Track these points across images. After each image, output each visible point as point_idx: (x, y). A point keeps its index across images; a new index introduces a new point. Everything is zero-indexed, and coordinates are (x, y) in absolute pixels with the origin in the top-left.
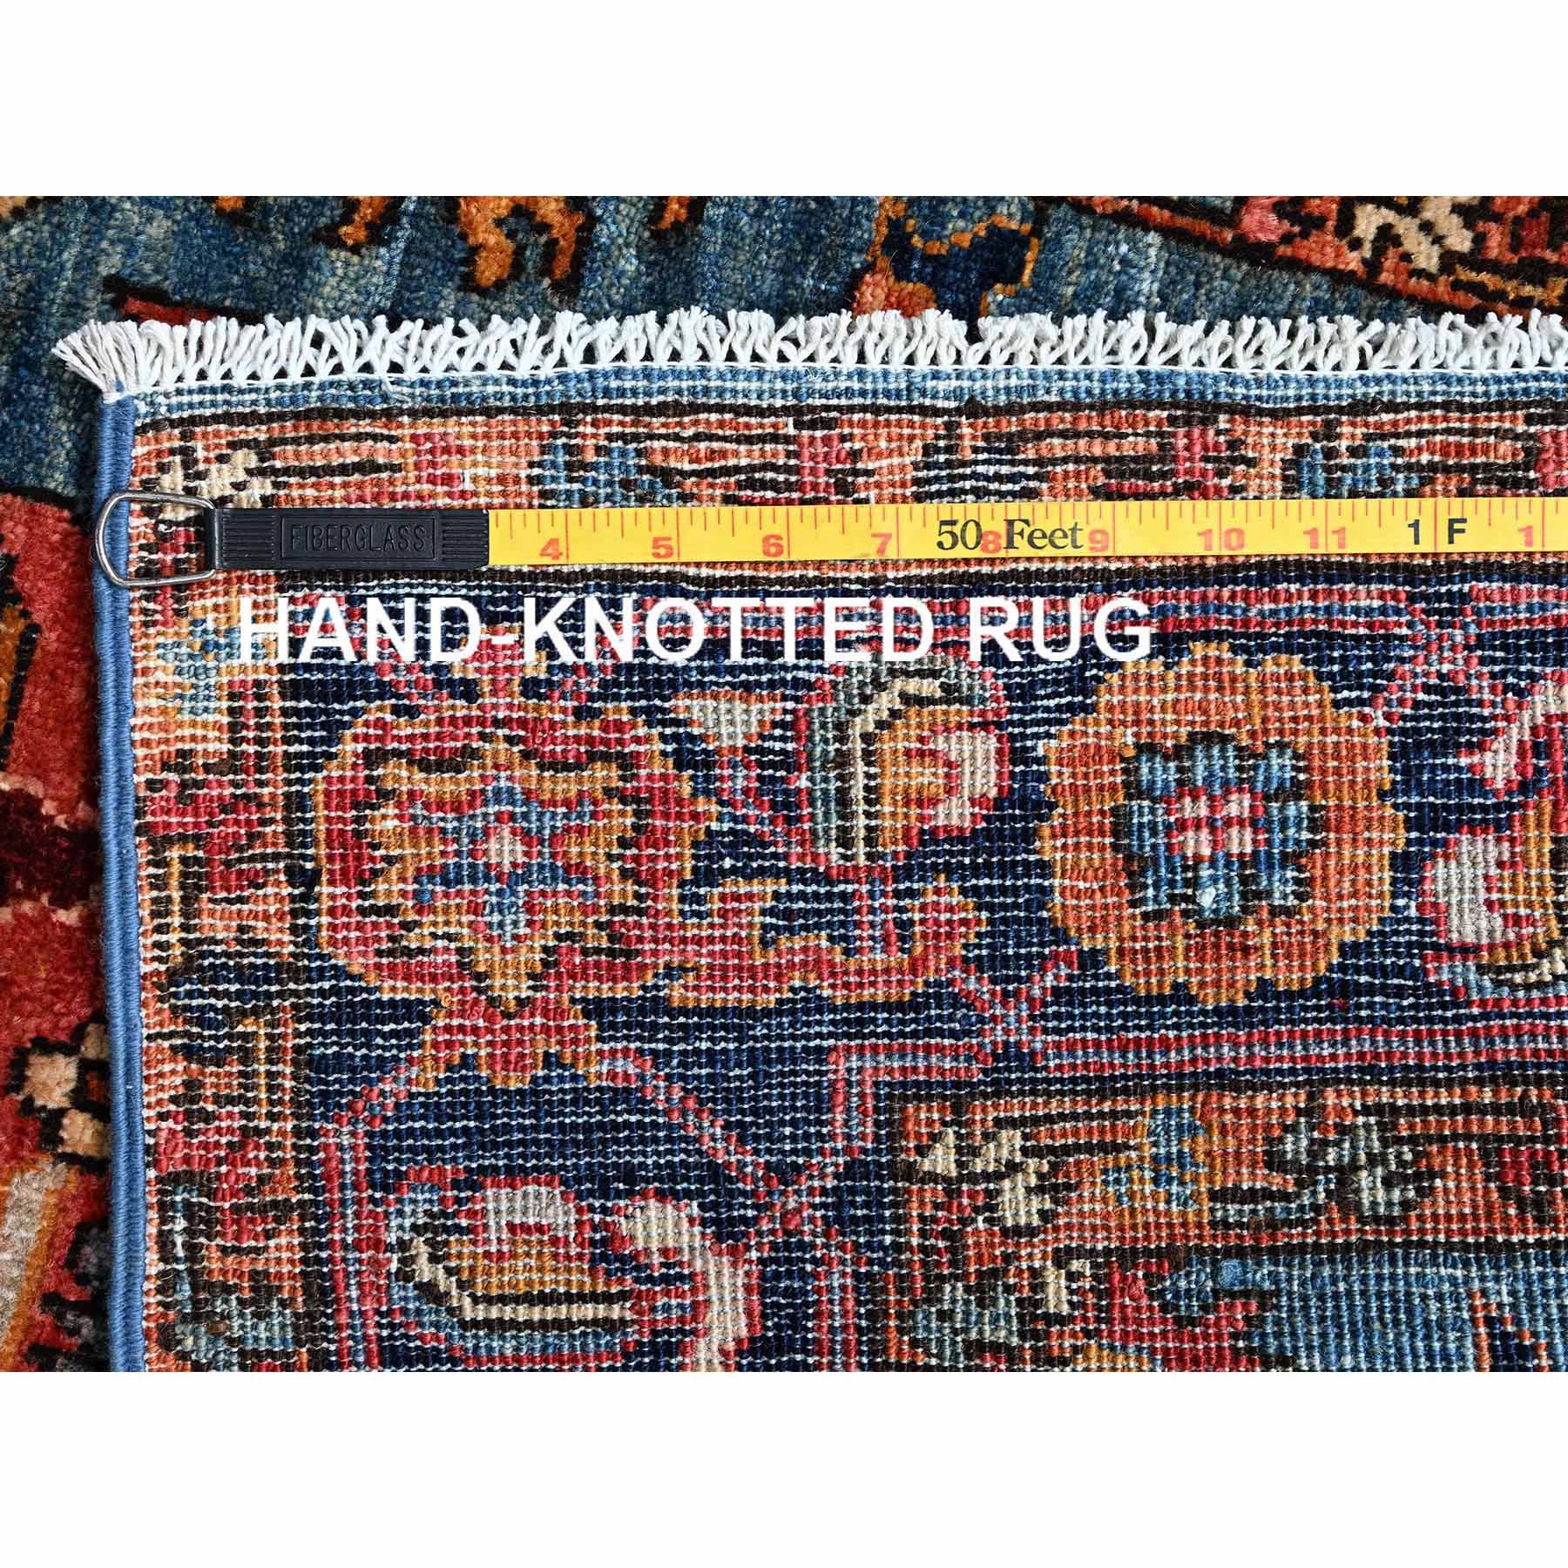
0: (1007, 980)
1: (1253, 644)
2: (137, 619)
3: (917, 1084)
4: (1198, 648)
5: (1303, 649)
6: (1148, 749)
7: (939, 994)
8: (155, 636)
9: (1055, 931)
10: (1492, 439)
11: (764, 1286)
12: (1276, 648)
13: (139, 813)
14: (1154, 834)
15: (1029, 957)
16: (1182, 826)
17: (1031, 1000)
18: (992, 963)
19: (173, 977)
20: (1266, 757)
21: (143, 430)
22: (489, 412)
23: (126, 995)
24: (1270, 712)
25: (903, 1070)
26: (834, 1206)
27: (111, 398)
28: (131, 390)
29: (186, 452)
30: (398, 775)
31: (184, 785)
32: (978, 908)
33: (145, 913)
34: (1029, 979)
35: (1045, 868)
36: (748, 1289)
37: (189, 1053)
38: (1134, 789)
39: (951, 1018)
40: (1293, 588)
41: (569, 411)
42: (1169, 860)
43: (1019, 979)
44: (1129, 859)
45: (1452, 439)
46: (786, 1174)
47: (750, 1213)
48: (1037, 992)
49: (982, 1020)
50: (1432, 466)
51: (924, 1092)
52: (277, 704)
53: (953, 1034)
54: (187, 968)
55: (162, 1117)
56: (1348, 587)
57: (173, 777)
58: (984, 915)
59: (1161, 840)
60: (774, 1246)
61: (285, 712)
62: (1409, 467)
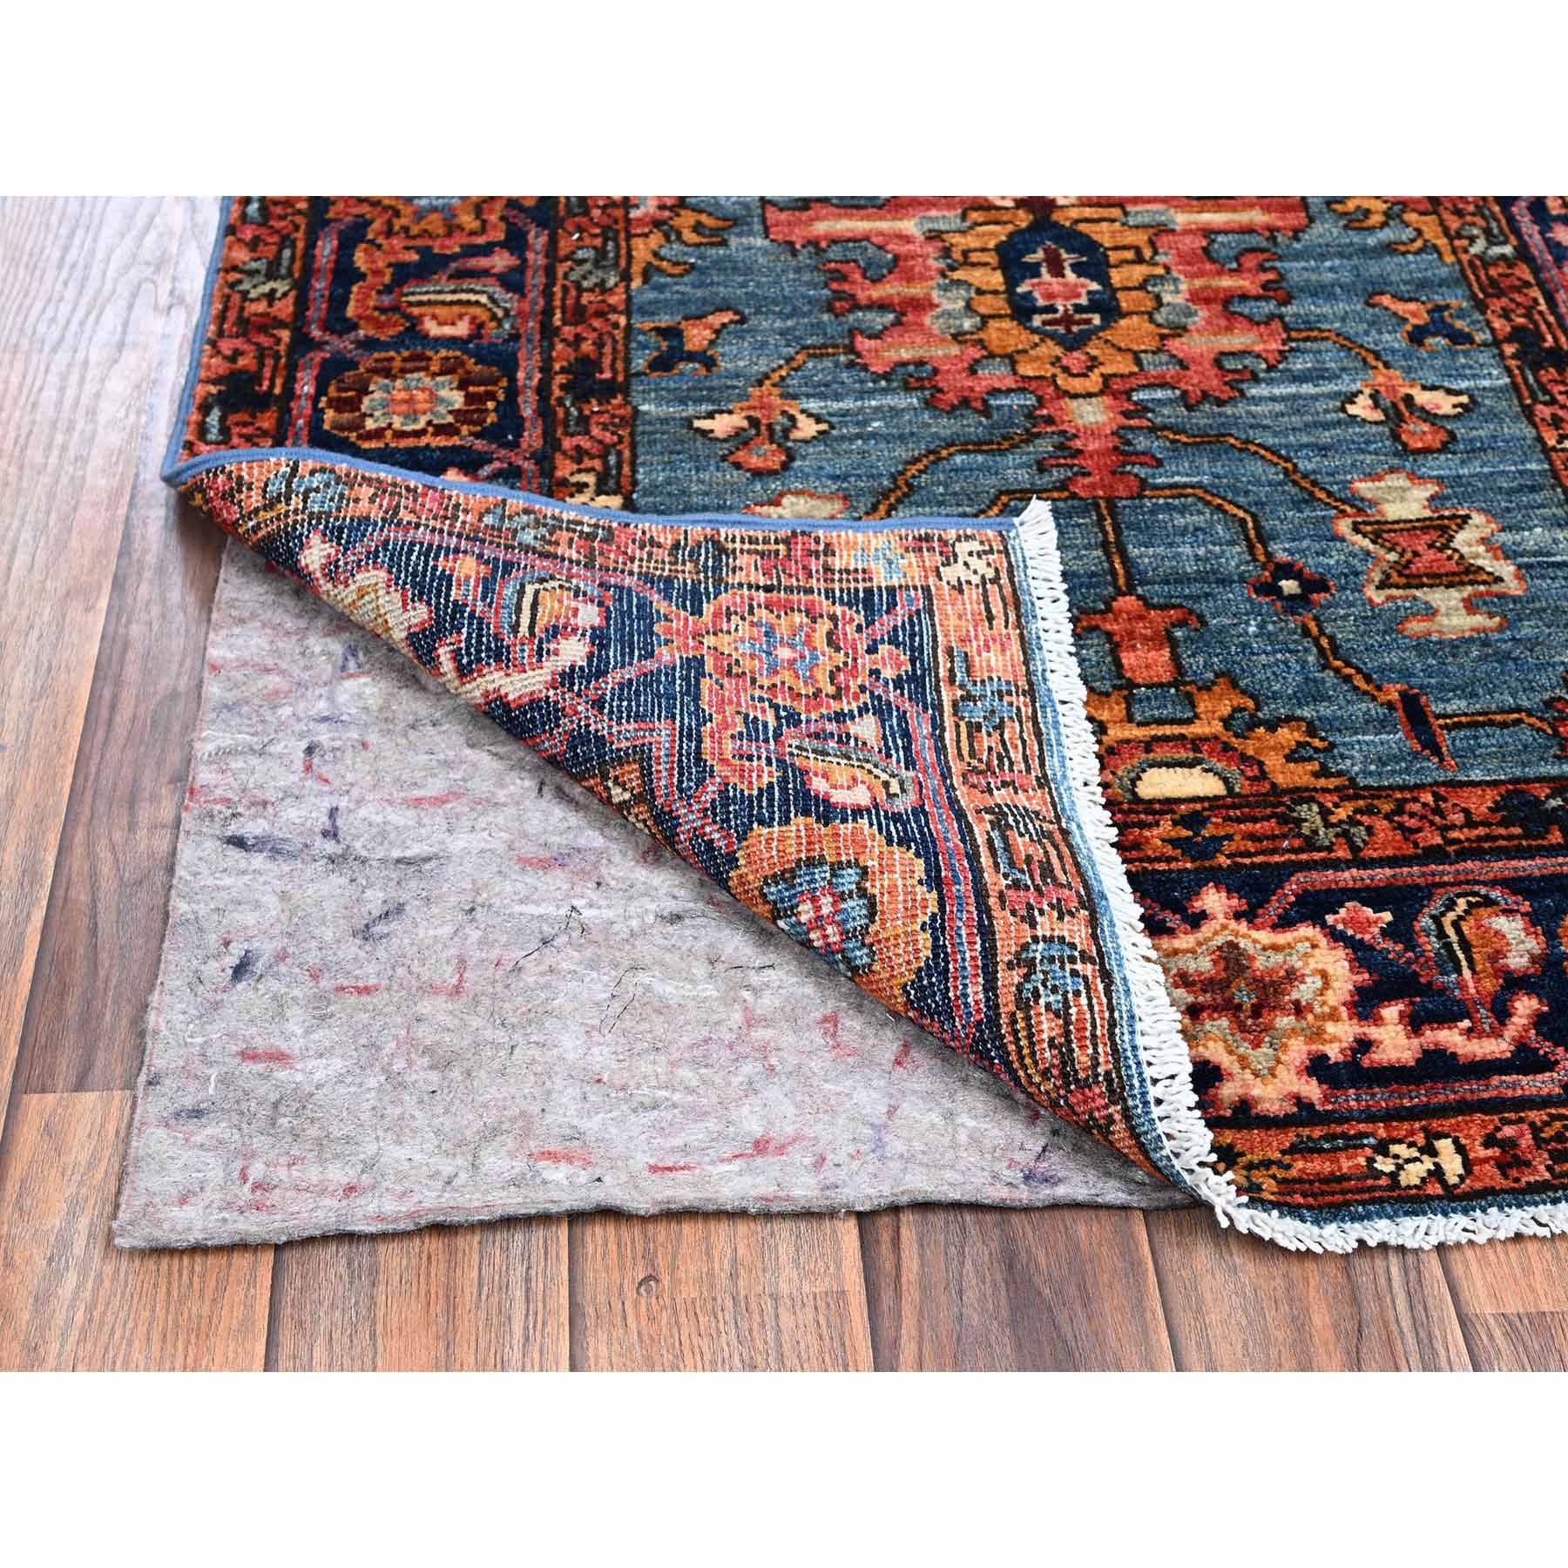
0: (714, 808)
1: (937, 926)
2: (903, 532)
3: (650, 766)
4: (934, 894)
5: (936, 956)
6: (864, 872)
7: (705, 773)
8: (895, 540)
9: (745, 833)
10: (1090, 1051)
11: (534, 703)
12: (936, 939)
13: (803, 533)
14: (809, 882)
15: (728, 820)
16: (814, 900)
17: (703, 827)
18: (725, 798)
19: (716, 543)
20: (863, 945)
21: (1001, 534)
22: (1026, 663)
23: (710, 521)
24: (892, 941)
25: (659, 758)
26: (580, 733)
27: (1016, 521)
28: (1020, 529)
29: (991, 551)
30: (824, 626)
31: (817, 552)
32: (760, 790)
33: (751, 533)
34: (715, 822)
35: (786, 820)
36: (532, 693)
37: (676, 546)
38: (836, 868)
39: (689, 780)
40: (978, 947)
41: (1031, 692)
42: (795, 895)
43: (715, 815)
44: (792, 870)
45: (1088, 1025)
46: (599, 704)
47: (576, 688)
48: (708, 829)
49: (689, 797)
50: (1068, 1015)
51: (646, 774)
52: (861, 586)
53: (680, 782)
54: (720, 550)
55: (644, 533)
56: (980, 980)
57: (821, 548)
58: (755, 793)
59: (805, 887)
60: (556, 702)
61: (857, 590)
62: (1066, 1000)
